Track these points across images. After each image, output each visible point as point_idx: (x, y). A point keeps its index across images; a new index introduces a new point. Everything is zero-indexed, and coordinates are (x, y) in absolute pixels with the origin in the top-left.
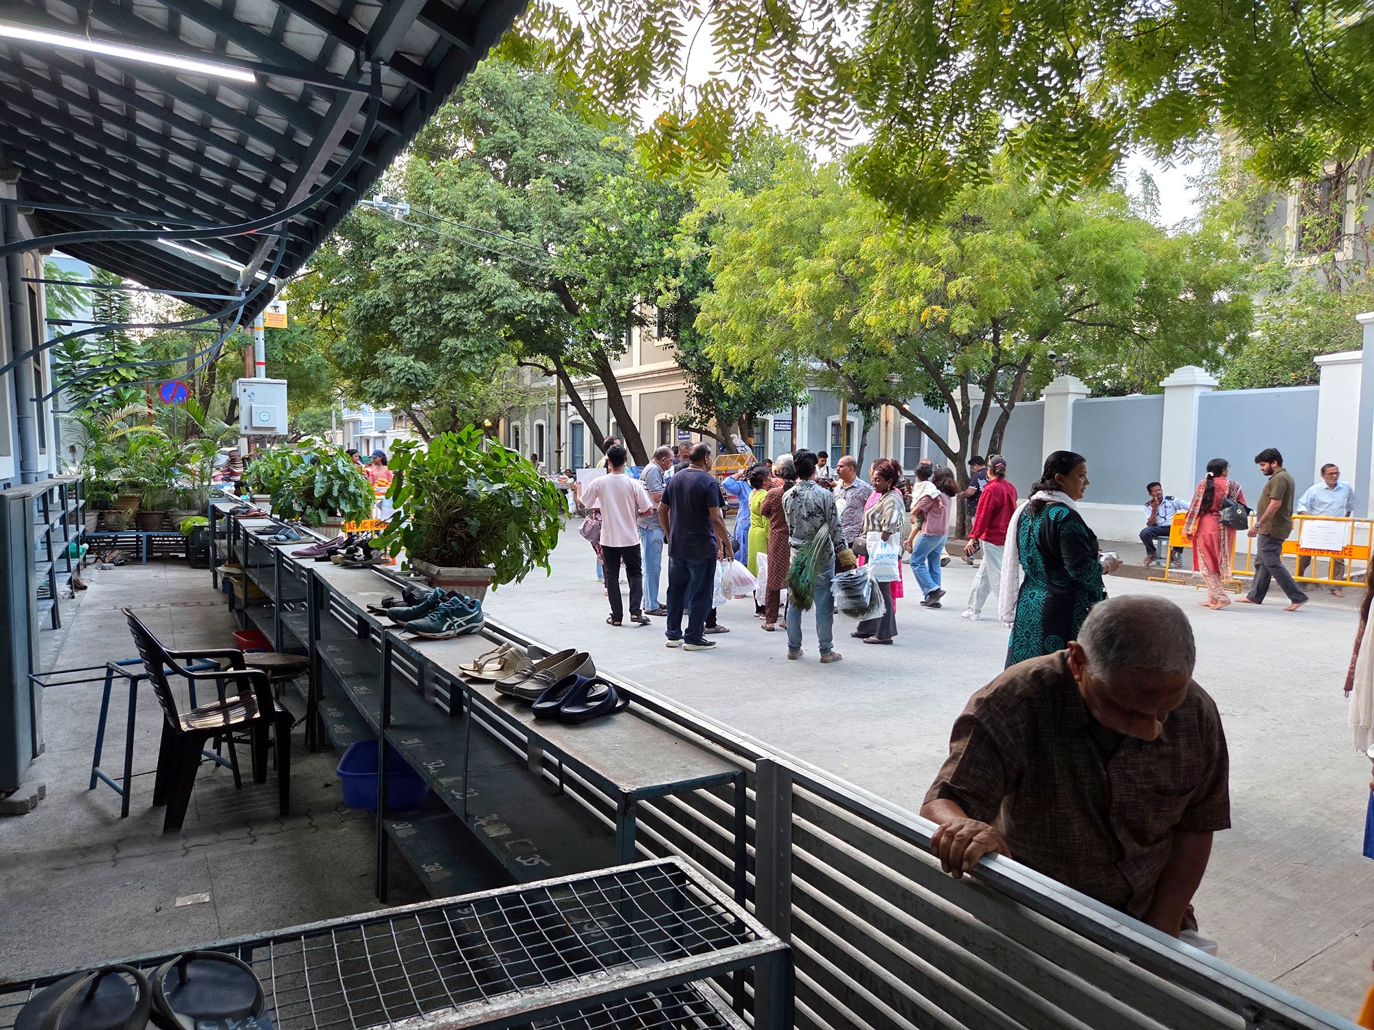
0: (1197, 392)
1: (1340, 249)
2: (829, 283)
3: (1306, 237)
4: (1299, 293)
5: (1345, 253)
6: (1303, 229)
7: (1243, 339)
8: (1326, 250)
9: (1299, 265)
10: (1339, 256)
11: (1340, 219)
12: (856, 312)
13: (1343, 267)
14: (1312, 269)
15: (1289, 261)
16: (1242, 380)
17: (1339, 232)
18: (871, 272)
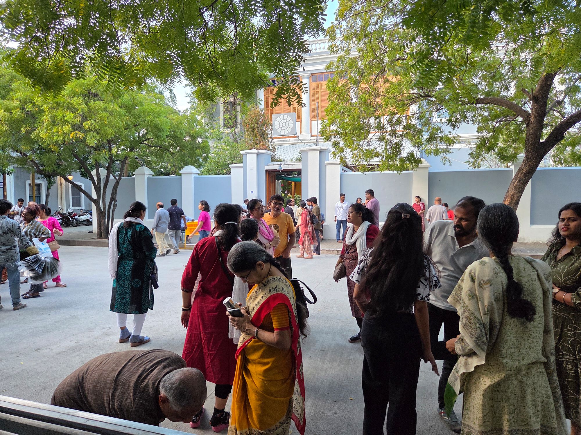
0: (193, 176)
1: (236, 128)
2: (17, 114)
3: (226, 122)
4: (225, 142)
5: (238, 130)
6: (225, 119)
7: (207, 157)
8: (232, 127)
9: (224, 132)
10: (236, 130)
11: (236, 117)
12: (35, 130)
13: (238, 134)
14: (228, 134)
15: (222, 130)
16: (209, 172)
17: (236, 122)
18: (41, 111)
